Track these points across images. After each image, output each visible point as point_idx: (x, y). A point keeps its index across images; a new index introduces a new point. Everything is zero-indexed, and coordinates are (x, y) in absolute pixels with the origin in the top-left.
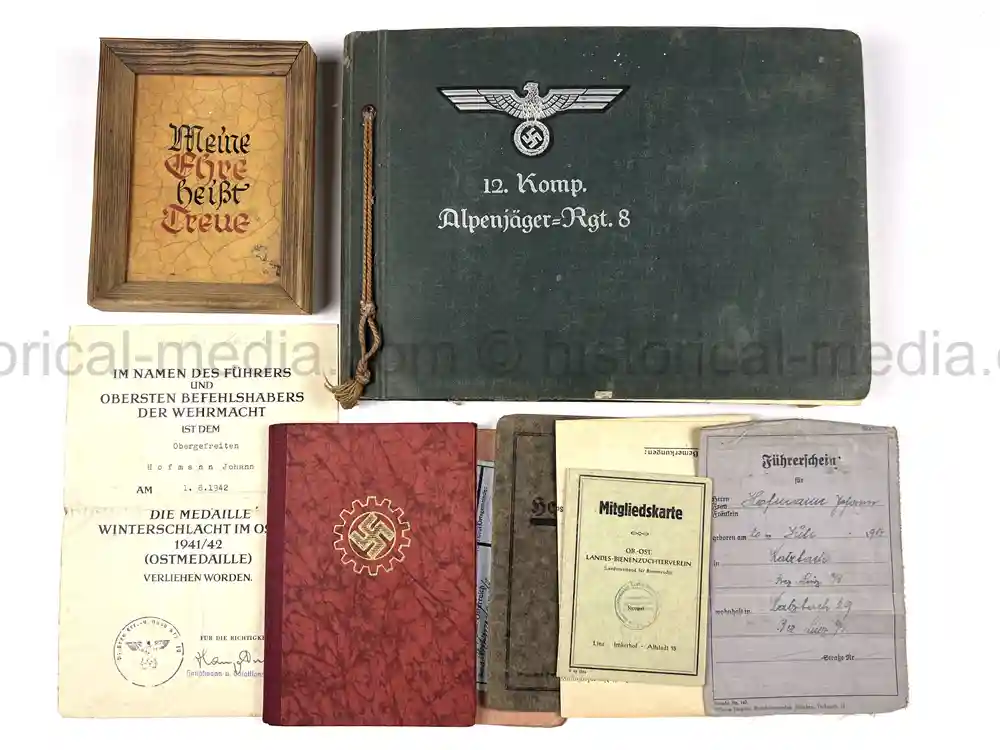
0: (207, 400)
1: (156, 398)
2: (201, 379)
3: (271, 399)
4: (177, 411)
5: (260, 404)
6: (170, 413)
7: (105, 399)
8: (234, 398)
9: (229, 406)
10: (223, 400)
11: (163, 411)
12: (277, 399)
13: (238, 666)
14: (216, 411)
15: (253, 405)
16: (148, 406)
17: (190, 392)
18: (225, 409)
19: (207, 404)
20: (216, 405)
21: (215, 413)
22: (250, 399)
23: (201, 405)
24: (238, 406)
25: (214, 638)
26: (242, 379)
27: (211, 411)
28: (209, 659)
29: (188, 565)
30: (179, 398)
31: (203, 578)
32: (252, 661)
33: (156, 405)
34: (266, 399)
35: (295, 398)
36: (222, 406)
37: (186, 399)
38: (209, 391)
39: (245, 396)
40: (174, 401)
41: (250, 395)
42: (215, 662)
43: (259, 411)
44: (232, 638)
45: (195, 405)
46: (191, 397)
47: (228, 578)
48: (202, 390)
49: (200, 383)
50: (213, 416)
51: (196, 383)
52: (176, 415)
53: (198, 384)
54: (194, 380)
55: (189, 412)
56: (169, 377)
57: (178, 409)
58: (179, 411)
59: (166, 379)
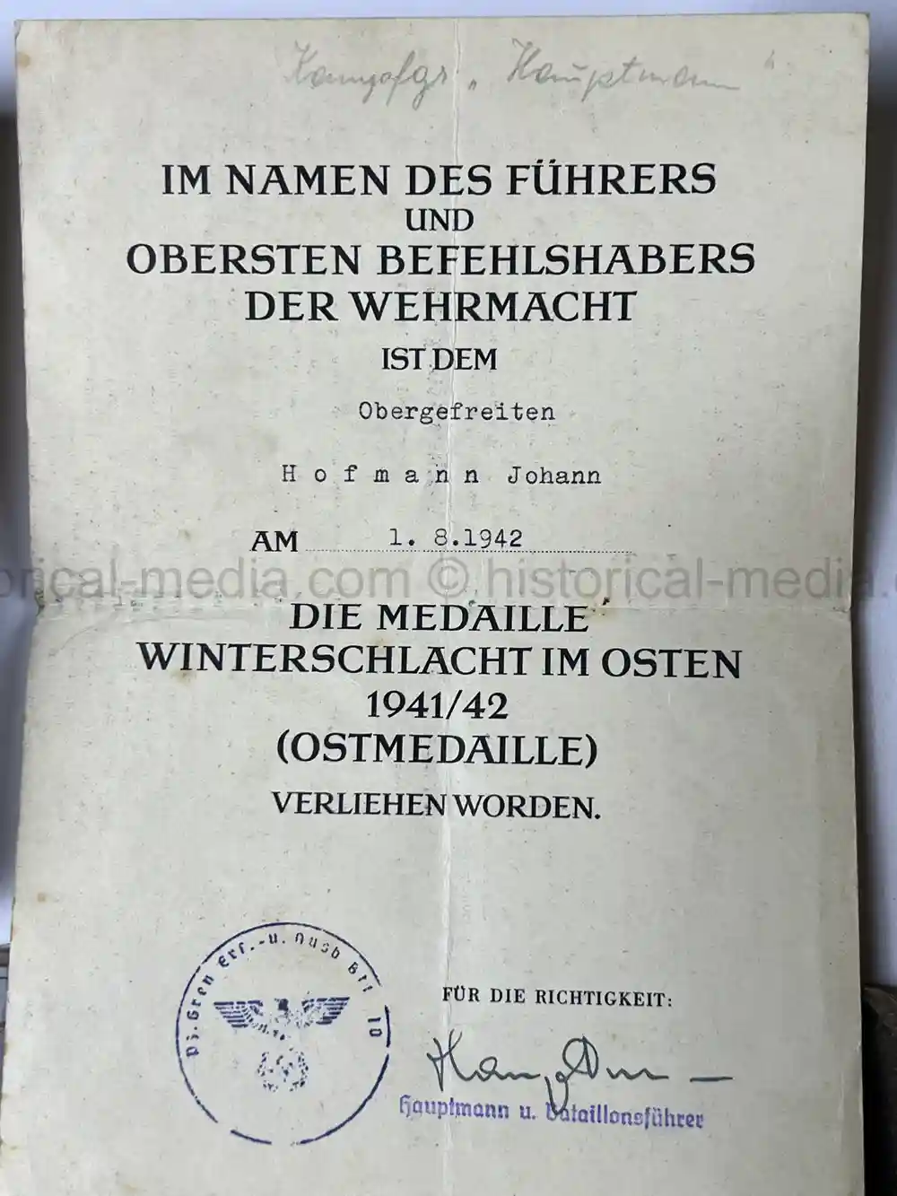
0: (457, 267)
1: (299, 258)
2: (436, 200)
3: (653, 264)
4: (364, 301)
5: (618, 280)
6: (344, 309)
7: (141, 259)
8: (539, 261)
9: (524, 286)
10: (504, 266)
11: (322, 301)
12: (670, 265)
13: (558, 1089)
14: (485, 300)
15: (597, 285)
16: (276, 282)
17: (406, 240)
18: (511, 297)
19: (457, 281)
20: (483, 284)
21: (482, 310)
22: (587, 266)
23: (438, 284)
24: (550, 287)
25: (485, 994)
26: (563, 198)
27: (468, 301)
28: (468, 1059)
29: (407, 766)
30: (369, 260)
31: (451, 806)
32: (602, 1073)
33: (302, 283)
34: (637, 264)
35: (727, 262)
36: (503, 284)
37: (392, 265)
38: (459, 238)
39: (571, 256)
40: (355, 269)
41: (587, 252)
42: (485, 1073)
43: (615, 304)
44: (540, 997)
45: (417, 284)
46: (407, 256)
47: (527, 810)
48: (438, 237)
49: (434, 213)
50: (477, 318)
51: (423, 212)
52: (363, 315)
53: (428, 215)
54: (417, 202)
55: (402, 305)
56: (338, 191)
57: (370, 295)
58: (372, 302)
59: (329, 198)
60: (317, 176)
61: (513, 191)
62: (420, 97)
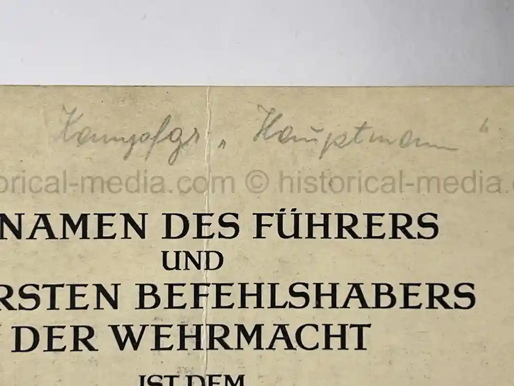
0: (208, 302)
1: (63, 296)
2: (190, 244)
3: (385, 300)
4: (123, 333)
5: (354, 314)
6: (104, 341)
8: (283, 296)
9: (269, 319)
10: (251, 301)
11: (83, 333)
12: (400, 301)
14: (234, 331)
15: (335, 318)
16: (41, 318)
17: (162, 279)
18: (258, 328)
19: (208, 314)
20: (232, 318)
21: (231, 340)
22: (326, 301)
23: (190, 317)
24: (293, 319)
26: (303, 242)
27: (219, 332)
30: (128, 297)
33: (65, 317)
34: (370, 300)
35: (451, 299)
36: (250, 317)
37: (149, 301)
39: (312, 293)
40: (114, 305)
41: (326, 289)
43: (352, 334)
45: (173, 317)
46: (163, 293)
48: (191, 275)
49: (188, 254)
50: (226, 347)
51: (178, 253)
52: (122, 346)
53: (182, 256)
54: (172, 246)
55: (158, 336)
56: (100, 236)
57: (128, 328)
58: (130, 334)
59: (92, 243)
60: (81, 223)
61: (259, 235)
62: (175, 155)
